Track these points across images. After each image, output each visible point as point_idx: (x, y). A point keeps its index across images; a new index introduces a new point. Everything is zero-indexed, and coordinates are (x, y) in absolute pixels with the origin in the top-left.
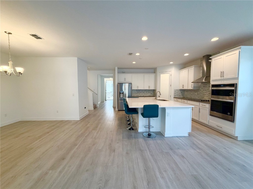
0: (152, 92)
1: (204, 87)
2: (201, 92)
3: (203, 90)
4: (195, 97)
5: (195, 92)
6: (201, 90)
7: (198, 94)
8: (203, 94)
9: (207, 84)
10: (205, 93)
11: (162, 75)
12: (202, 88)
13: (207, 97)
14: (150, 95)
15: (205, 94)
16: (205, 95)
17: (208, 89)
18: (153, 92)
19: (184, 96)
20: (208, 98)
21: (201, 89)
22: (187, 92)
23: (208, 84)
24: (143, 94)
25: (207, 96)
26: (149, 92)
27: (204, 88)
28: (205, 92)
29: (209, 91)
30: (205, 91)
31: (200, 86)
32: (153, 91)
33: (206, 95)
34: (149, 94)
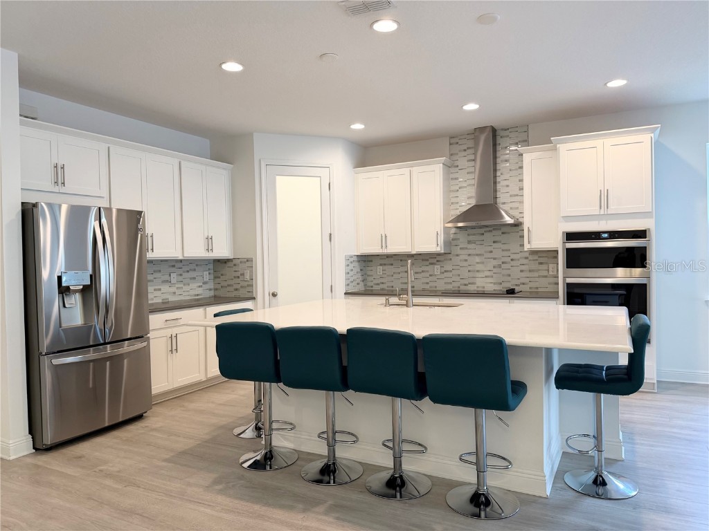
0: (206, 276)
1: (469, 242)
2: (460, 261)
3: (469, 255)
4: (431, 284)
5: (427, 263)
6: (457, 255)
7: (446, 271)
8: (470, 268)
9: (483, 234)
10: (477, 265)
11: (284, 184)
12: (461, 249)
13: (489, 280)
14: (200, 291)
15: (479, 267)
16: (478, 271)
17: (491, 252)
18: (212, 276)
19: (371, 284)
20: (494, 284)
21: (456, 250)
22: (385, 267)
23: (490, 231)
24: (165, 288)
25: (488, 273)
26: (192, 274)
27: (472, 246)
28: (478, 263)
29: (495, 259)
30: (477, 259)
31: (453, 240)
32: (211, 266)
33: (483, 271)
34: (194, 289)
